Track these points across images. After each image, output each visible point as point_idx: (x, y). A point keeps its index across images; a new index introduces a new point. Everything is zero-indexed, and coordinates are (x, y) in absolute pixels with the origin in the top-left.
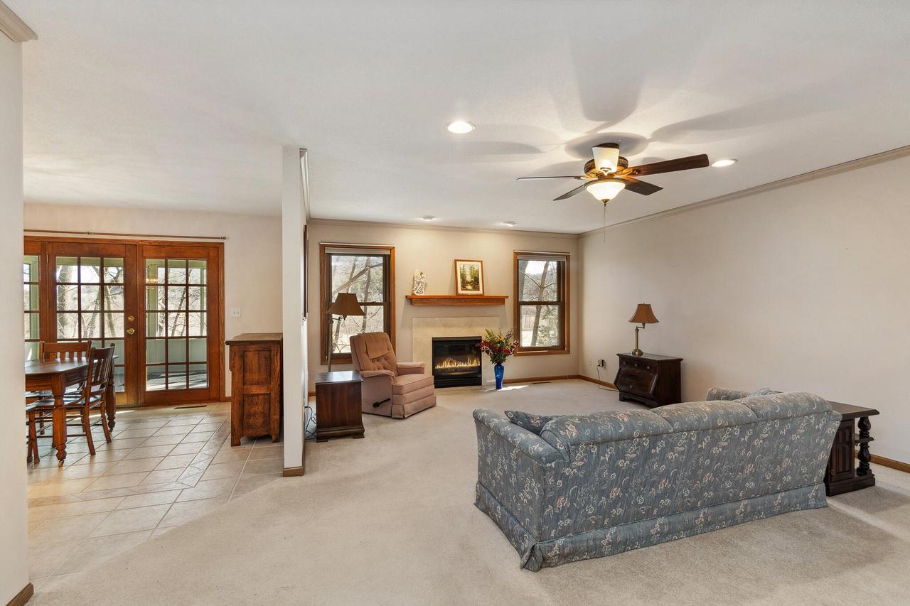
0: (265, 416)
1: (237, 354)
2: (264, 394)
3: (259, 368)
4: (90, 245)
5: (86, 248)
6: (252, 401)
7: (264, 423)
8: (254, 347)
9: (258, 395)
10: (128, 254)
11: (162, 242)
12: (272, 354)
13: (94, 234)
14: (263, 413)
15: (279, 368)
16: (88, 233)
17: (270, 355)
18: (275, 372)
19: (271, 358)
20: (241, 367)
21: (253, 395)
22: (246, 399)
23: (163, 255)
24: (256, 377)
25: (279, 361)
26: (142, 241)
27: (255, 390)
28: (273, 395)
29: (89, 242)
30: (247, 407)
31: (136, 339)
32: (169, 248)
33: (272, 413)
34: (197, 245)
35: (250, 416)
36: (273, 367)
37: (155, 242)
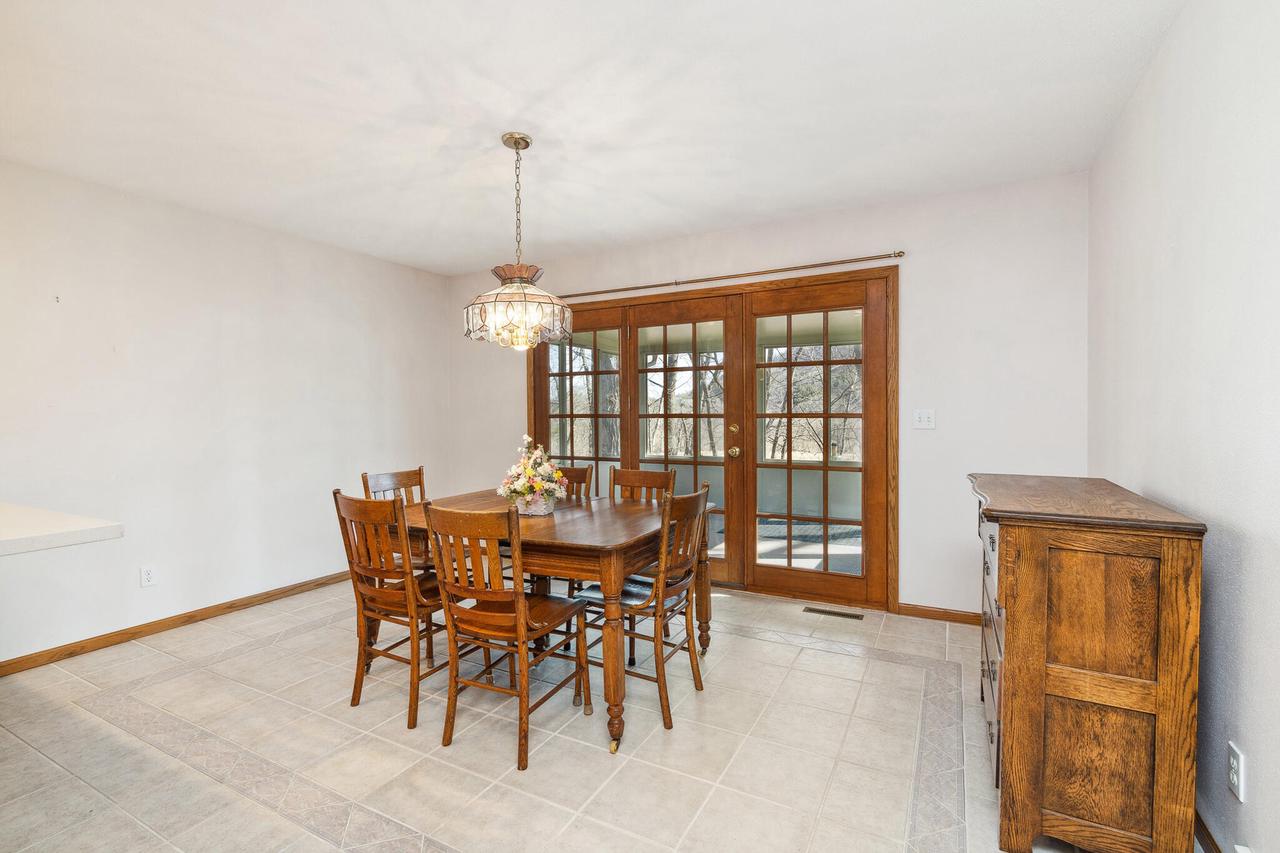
0: (1129, 789)
1: (1027, 553)
2: (1127, 712)
3: (1108, 615)
4: (679, 303)
5: (674, 311)
6: (1078, 724)
7: (1123, 813)
8: (1090, 537)
9: (1103, 709)
10: (730, 312)
11: (782, 281)
12: (1167, 570)
13: (684, 283)
14: (1123, 777)
15: (1194, 630)
16: (676, 284)
17: (1156, 575)
18: (1176, 640)
19: (1159, 589)
20: (1039, 600)
21: (1082, 705)
22: (1057, 711)
23: (784, 306)
24: (1095, 645)
25: (1196, 603)
26: (751, 285)
27: (1090, 687)
28: (1165, 723)
29: (677, 298)
30: (1057, 742)
31: (743, 467)
32: (793, 292)
33: (1160, 789)
34: (846, 278)
35: (1068, 772)
36: (1168, 619)
37: (771, 283)
